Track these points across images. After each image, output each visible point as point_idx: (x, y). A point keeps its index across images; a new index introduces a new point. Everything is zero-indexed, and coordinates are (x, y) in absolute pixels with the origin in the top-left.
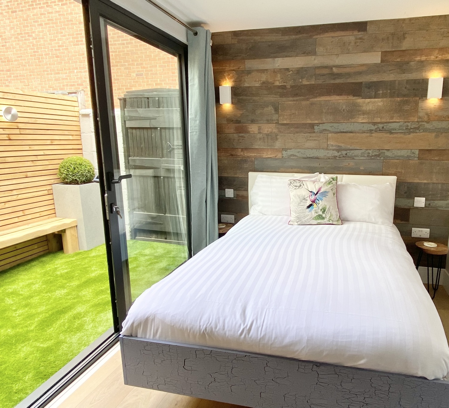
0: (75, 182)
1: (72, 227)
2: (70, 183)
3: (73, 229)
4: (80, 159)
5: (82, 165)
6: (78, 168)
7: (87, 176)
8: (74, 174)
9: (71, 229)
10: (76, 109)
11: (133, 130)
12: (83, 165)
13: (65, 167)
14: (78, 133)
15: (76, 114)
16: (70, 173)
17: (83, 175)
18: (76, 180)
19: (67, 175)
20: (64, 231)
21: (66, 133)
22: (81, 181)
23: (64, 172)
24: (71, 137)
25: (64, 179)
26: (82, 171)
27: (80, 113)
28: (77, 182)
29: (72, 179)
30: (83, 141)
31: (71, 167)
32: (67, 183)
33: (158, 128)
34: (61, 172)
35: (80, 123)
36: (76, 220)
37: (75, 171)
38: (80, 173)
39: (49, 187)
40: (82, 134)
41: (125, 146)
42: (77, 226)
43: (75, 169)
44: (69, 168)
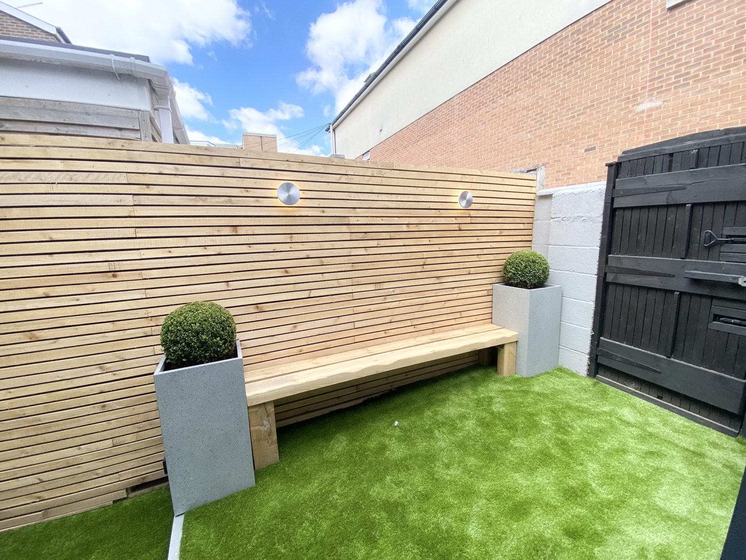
0: (523, 285)
1: (512, 342)
2: (516, 285)
3: (513, 344)
4: (533, 254)
5: (535, 262)
6: (530, 266)
7: (539, 278)
8: (524, 274)
9: (511, 345)
10: (533, 190)
11: (625, 212)
12: (537, 263)
13: (514, 264)
14: (530, 220)
15: (532, 196)
16: (519, 273)
17: (535, 276)
18: (525, 281)
19: (514, 274)
20: (502, 346)
21: (518, 220)
22: (532, 284)
23: (511, 270)
24: (522, 226)
25: (510, 279)
26: (535, 270)
27: (537, 195)
28: (525, 285)
29: (520, 280)
30: (534, 232)
31: (522, 264)
32: (511, 285)
33: (686, 204)
34: (507, 270)
35: (534, 209)
36: (517, 333)
37: (526, 270)
38: (532, 273)
39: (490, 287)
40: (534, 222)
41: (606, 237)
42: (517, 342)
43: (526, 268)
44: (518, 266)
